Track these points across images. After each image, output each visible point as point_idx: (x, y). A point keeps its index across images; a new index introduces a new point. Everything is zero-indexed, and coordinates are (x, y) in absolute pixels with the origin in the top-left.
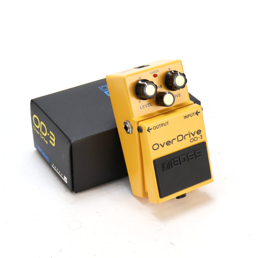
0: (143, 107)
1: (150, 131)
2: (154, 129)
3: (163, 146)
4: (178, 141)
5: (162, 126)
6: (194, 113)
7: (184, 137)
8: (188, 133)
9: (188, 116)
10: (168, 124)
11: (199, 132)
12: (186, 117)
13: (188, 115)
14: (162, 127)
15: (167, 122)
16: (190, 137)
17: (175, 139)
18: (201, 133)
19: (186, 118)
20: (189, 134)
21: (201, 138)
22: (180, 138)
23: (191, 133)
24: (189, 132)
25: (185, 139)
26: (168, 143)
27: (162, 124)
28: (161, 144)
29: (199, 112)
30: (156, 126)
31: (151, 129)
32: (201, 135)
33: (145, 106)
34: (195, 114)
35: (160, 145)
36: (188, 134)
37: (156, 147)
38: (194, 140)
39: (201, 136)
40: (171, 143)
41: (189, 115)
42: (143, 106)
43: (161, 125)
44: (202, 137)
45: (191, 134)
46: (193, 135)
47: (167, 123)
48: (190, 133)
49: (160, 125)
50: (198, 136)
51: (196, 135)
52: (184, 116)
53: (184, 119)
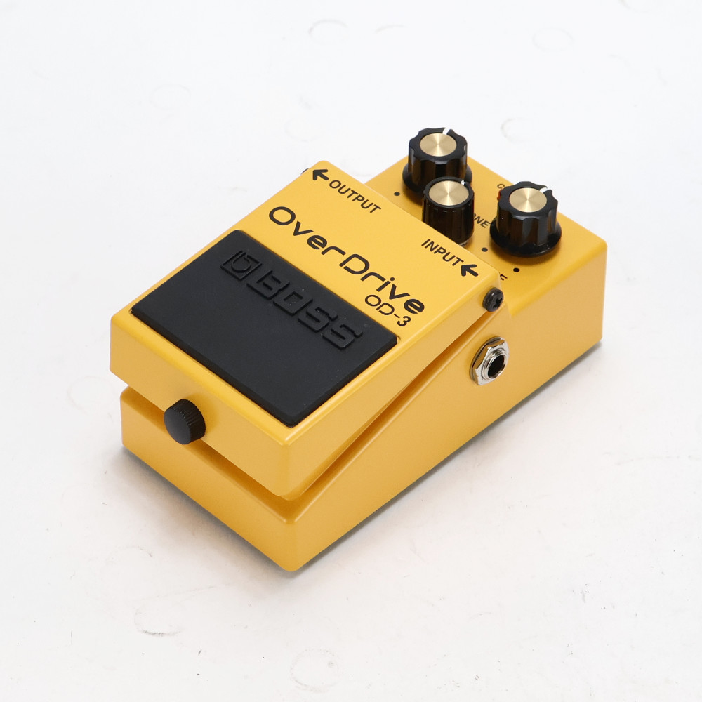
1: (318, 177)
2: (330, 185)
3: (297, 233)
4: (341, 265)
5: (357, 198)
6: (459, 260)
7: (366, 273)
8: (388, 279)
9: (438, 251)
10: (371, 212)
11: (414, 306)
13: (441, 248)
14: (353, 200)
15: (377, 207)
16: (379, 290)
17: (343, 253)
18: (414, 312)
20: (388, 283)
21: (399, 323)
22: (356, 265)
23: (394, 287)
24: (392, 279)
25: (363, 279)
26: (317, 242)
27: (360, 196)
28: (298, 224)
29: (475, 274)
31: (326, 178)
32: (409, 319)
34: (460, 264)
35: (294, 223)
36: (383, 279)
37: (282, 216)
38: (380, 304)
39: (406, 319)
40: (322, 249)
41: (442, 251)
43: (355, 196)
44: (405, 322)
45: (389, 287)
46: (392, 296)
47: (373, 207)
48: (392, 282)
49: (354, 192)
50: (402, 312)
51: (399, 304)
52: (429, 240)
53: (423, 245)
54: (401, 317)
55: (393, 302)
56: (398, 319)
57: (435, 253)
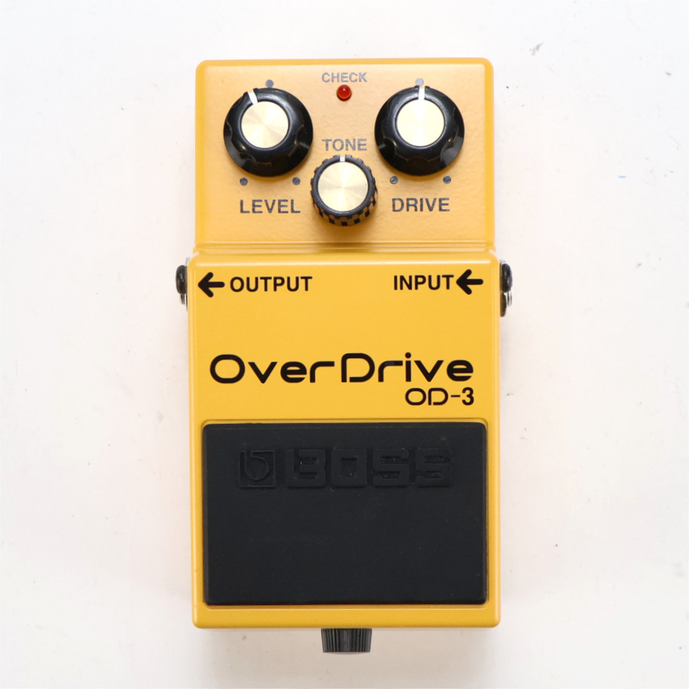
0: (254, 206)
1: (211, 289)
2: (234, 289)
3: (263, 378)
4: (344, 380)
5: (276, 285)
6: (448, 277)
7: (376, 371)
9: (417, 283)
10: (307, 289)
11: (459, 370)
12: (401, 282)
13: (417, 277)
14: (275, 289)
15: (306, 279)
16: (408, 378)
17: (331, 364)
18: (467, 378)
19: (404, 285)
20: (408, 364)
21: (464, 402)
22: (358, 368)
23: (419, 364)
24: (408, 355)
25: (381, 379)
26: (293, 372)
27: (276, 279)
28: (253, 365)
29: (479, 282)
30: (248, 279)
31: (221, 285)
32: (471, 390)
33: (267, 205)
34: (453, 281)
35: (248, 369)
36: (399, 363)
37: (227, 369)
38: (427, 397)
39: (468, 392)
40: (307, 377)
41: (420, 280)
42: (256, 204)
43: (271, 283)
44: (470, 396)
45: (415, 369)
46: (429, 376)
47: (302, 282)
48: (412, 359)
49: (266, 279)
50: (455, 387)
51: (441, 378)
52: (396, 277)
53: (396, 288)
54: (460, 392)
55: (435, 383)
56: (459, 400)
57: (416, 288)
